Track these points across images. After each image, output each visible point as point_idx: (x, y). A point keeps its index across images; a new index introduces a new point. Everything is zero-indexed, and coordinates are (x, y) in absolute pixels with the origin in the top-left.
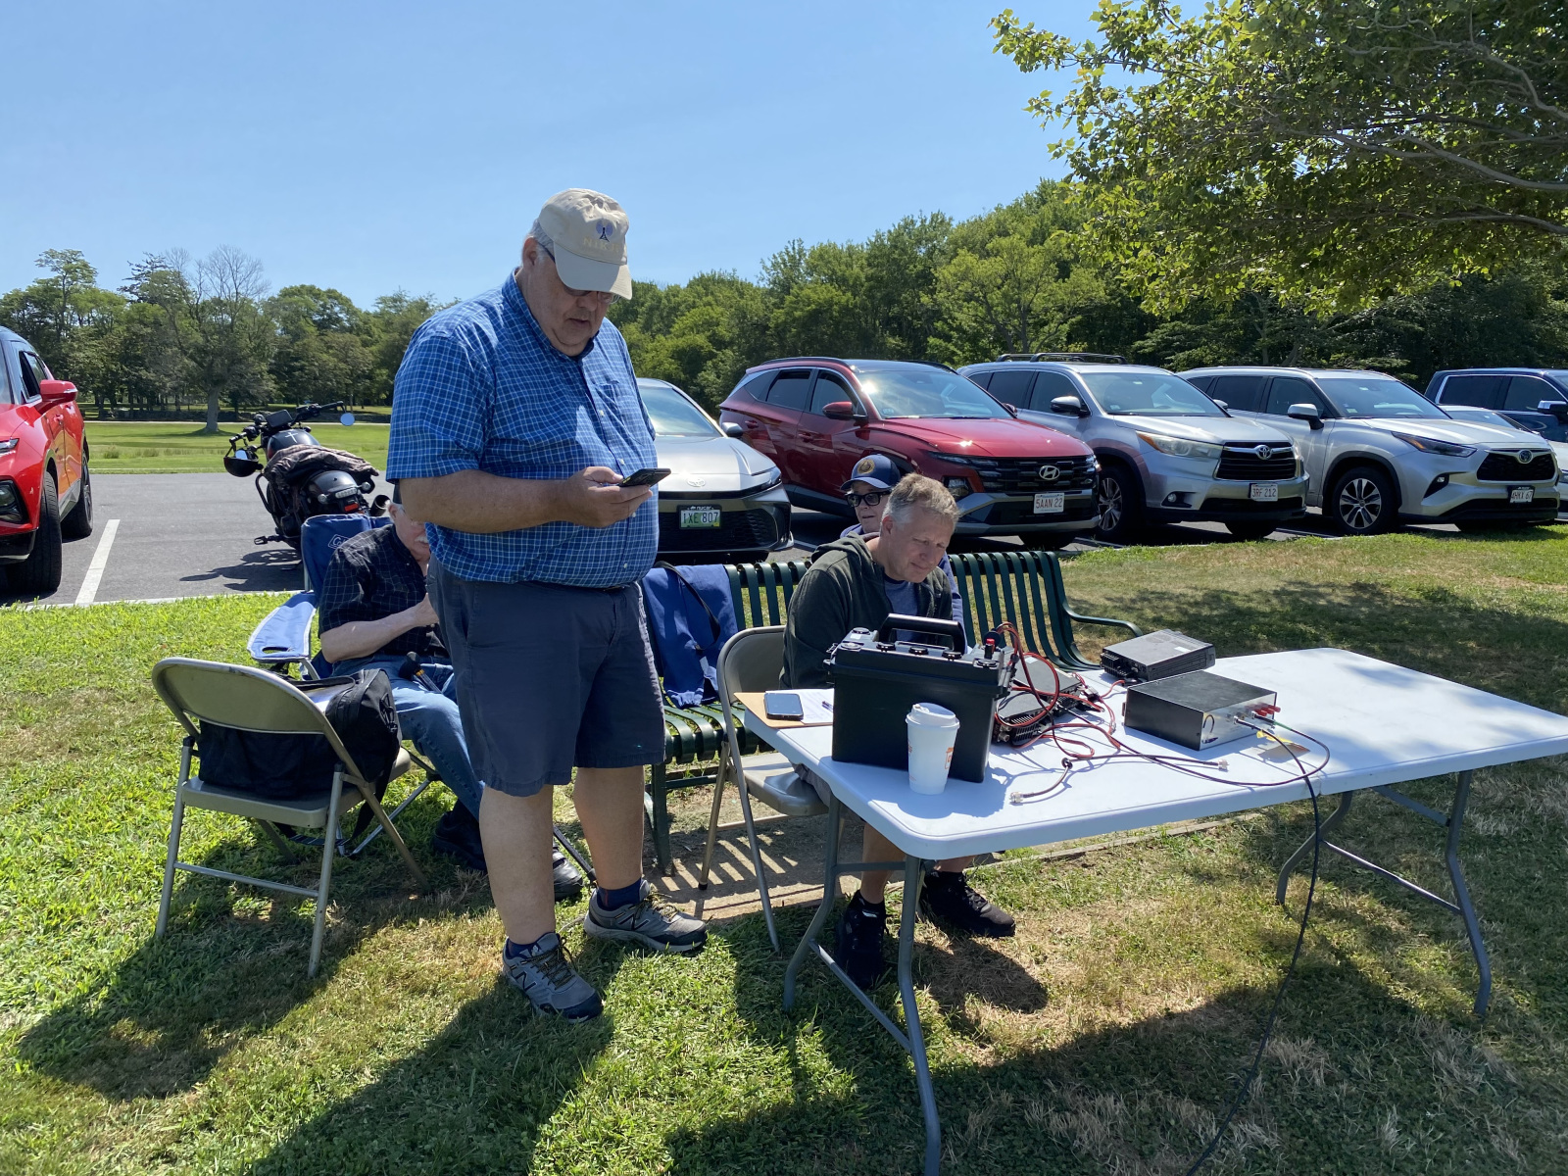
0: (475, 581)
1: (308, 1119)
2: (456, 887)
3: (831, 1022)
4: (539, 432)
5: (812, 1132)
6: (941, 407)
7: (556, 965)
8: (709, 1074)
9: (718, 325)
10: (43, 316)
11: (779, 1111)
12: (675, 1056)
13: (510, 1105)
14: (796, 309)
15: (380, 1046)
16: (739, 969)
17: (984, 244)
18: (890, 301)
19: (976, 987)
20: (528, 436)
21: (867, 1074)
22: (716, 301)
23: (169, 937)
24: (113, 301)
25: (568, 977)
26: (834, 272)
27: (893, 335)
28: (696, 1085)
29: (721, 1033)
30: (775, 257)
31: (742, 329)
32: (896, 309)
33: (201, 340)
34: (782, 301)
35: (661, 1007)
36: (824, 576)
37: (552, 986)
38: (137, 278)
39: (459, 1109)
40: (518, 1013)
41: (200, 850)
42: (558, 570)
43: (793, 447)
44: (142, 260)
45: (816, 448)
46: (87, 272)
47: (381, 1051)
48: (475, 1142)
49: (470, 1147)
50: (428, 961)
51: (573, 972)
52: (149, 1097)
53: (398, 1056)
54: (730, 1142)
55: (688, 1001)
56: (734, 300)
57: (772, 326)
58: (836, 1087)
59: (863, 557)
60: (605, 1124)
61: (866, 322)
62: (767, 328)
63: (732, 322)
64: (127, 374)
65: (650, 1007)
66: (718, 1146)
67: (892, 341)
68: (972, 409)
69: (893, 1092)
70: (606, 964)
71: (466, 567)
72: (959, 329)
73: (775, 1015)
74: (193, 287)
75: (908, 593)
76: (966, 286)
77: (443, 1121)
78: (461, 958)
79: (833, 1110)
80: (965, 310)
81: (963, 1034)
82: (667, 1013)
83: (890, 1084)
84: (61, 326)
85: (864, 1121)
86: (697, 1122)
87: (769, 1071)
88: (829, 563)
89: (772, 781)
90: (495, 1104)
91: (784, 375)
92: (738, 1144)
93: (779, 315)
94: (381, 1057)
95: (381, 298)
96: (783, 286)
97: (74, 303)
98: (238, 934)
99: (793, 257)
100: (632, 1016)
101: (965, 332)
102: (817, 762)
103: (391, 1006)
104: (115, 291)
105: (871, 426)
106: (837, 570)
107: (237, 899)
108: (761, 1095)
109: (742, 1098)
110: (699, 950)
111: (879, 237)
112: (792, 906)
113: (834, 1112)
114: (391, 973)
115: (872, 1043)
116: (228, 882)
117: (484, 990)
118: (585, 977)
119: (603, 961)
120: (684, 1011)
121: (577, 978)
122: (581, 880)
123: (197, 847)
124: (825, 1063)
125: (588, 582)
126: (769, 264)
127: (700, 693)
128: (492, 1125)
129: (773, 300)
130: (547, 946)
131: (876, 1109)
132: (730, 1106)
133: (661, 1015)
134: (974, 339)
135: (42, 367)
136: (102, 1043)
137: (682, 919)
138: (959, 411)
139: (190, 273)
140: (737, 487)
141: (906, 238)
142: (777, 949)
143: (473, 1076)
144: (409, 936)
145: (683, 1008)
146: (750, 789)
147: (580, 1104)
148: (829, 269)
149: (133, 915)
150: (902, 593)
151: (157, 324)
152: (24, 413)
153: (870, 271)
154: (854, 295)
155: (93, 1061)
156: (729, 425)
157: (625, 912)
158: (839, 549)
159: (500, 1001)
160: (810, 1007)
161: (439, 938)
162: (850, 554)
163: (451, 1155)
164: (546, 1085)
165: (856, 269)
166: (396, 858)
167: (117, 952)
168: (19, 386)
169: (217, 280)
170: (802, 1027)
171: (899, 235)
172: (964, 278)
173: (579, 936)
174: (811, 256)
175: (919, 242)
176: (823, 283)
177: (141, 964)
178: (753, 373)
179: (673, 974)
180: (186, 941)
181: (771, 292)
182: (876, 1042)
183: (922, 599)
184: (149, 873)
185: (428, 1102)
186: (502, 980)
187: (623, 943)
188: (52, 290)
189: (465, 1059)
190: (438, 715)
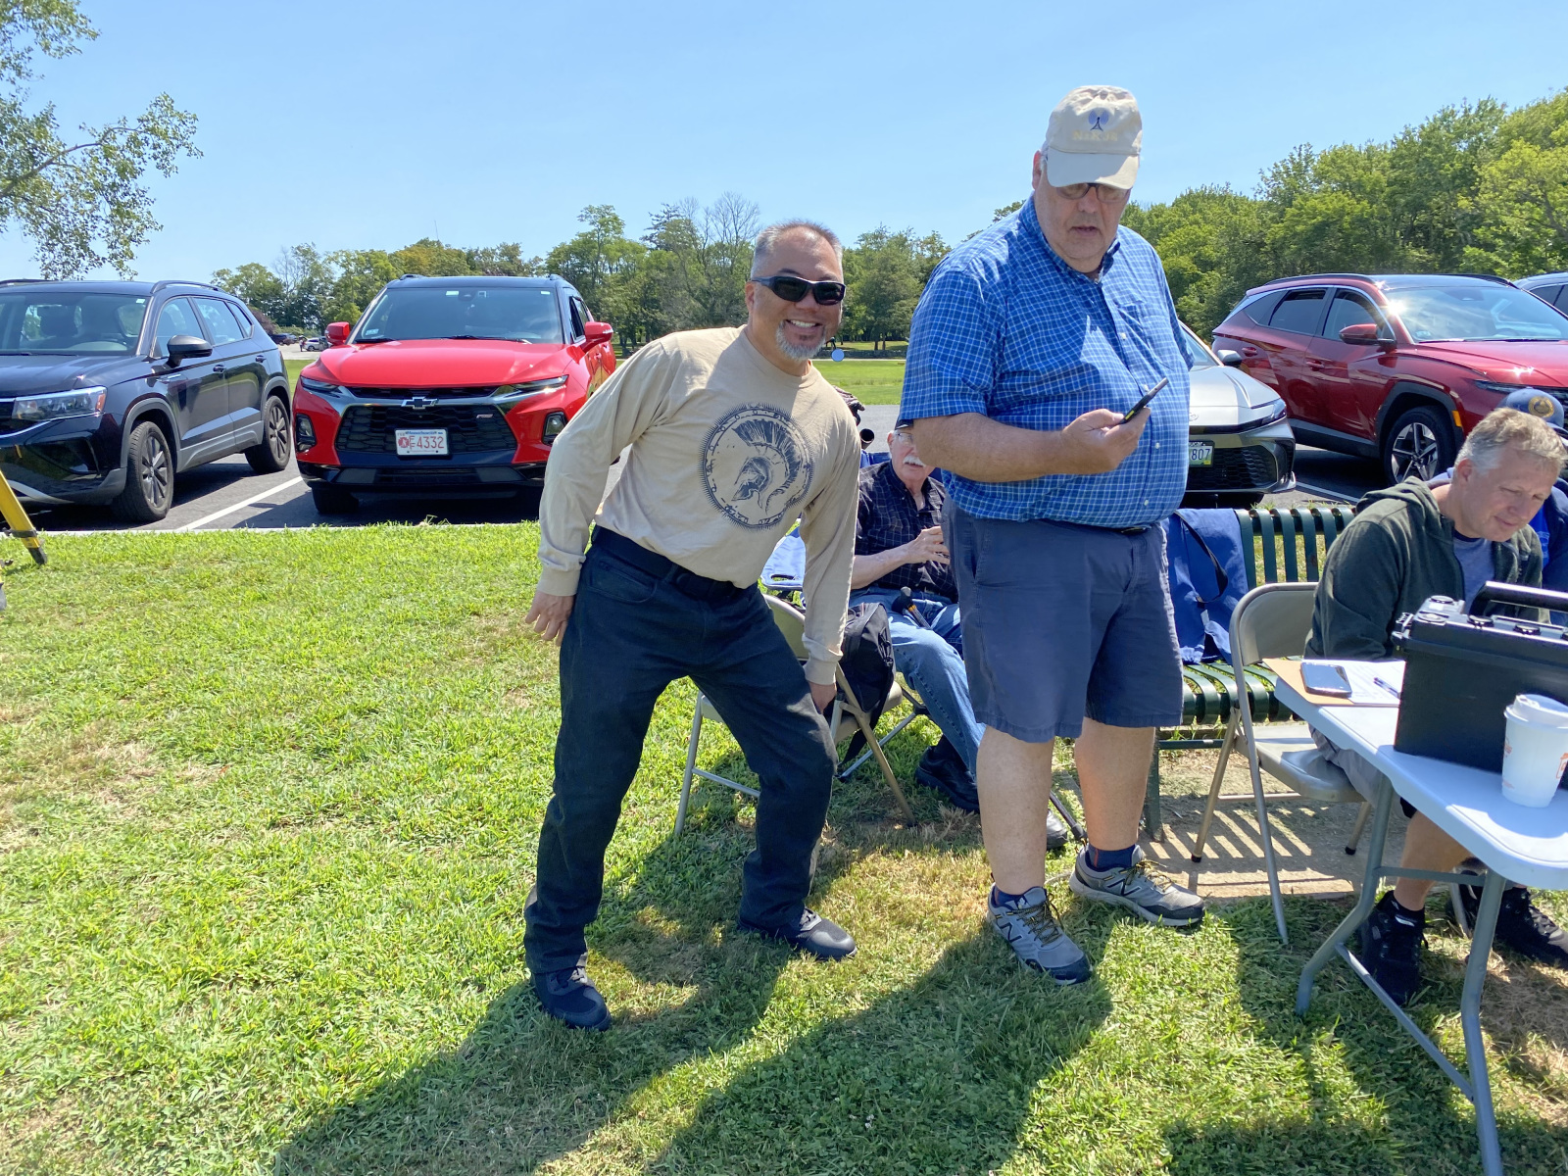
0: (985, 519)
1: (805, 1033)
2: (938, 820)
3: (1354, 1036)
4: (1052, 360)
5: (1333, 1159)
6: (1490, 327)
7: (1042, 921)
8: (1209, 1067)
9: (1205, 244)
10: (582, 265)
11: (1292, 1129)
12: (1170, 1040)
13: (996, 1059)
14: (1298, 223)
15: (870, 972)
16: (1243, 957)
17: (1547, 132)
18: (1416, 207)
19: (1543, 1027)
20: (1039, 365)
21: (1400, 1105)
22: (1204, 219)
23: (686, 835)
24: (636, 250)
25: (1055, 935)
26: (1348, 178)
27: (1417, 246)
28: (1195, 1078)
29: (1223, 1024)
30: (1276, 166)
31: (1232, 248)
32: (1422, 217)
33: (706, 282)
34: (1282, 214)
35: (1154, 983)
36: (1375, 530)
37: (1039, 942)
38: (656, 227)
39: (946, 1052)
40: (1003, 964)
41: (711, 757)
42: (1071, 507)
43: (1299, 377)
44: (660, 210)
45: (1325, 377)
46: (617, 224)
47: (870, 978)
48: (961, 1090)
49: (956, 1094)
50: (912, 895)
51: (1060, 930)
52: (669, 983)
53: (886, 987)
54: (1236, 1150)
55: (1184, 982)
56: (1225, 217)
57: (1268, 242)
58: (1363, 1112)
59: (1427, 509)
60: (1095, 1100)
61: (1384, 233)
62: (1263, 244)
63: (1222, 241)
64: (645, 316)
65: (1143, 982)
66: (1222, 1151)
67: (1416, 254)
68: (1535, 329)
69: (1434, 1133)
70: (1094, 927)
71: (977, 504)
72: (1508, 237)
73: (1285, 1016)
74: (701, 233)
75: (1484, 554)
76: (1520, 184)
77: (931, 1061)
78: (945, 896)
79: (1360, 1139)
80: (1517, 212)
81: (1526, 1080)
82: (1161, 992)
83: (1431, 1123)
84: (595, 274)
85: (1400, 1160)
86: (1196, 1120)
87: (1279, 1077)
88: (1383, 514)
89: (1294, 759)
90: (980, 1056)
91: (1292, 296)
92: (1247, 1155)
93: (1278, 230)
94: (871, 984)
95: (863, 235)
96: (1283, 199)
97: (606, 253)
98: (742, 841)
99: (1299, 164)
100: (1122, 989)
101: (1513, 239)
102: (1375, 751)
103: (879, 935)
104: (638, 241)
105: (1399, 351)
106: (1393, 523)
107: (741, 806)
108: (1271, 1105)
109: (1249, 1103)
110: (1195, 927)
111: (1407, 134)
112: (1303, 896)
113: (1360, 1142)
114: (879, 901)
115: (1407, 1070)
116: (734, 791)
117: (970, 934)
118: (1072, 936)
119: (1090, 923)
120: (1180, 993)
121: (1065, 937)
122: (1065, 835)
123: (708, 754)
124: (1349, 1082)
125: (1104, 520)
126: (1269, 175)
127: (1200, 649)
128: (978, 1076)
129: (1271, 214)
130: (1034, 900)
131: (1413, 1149)
132: (1235, 1108)
133: (1154, 991)
134: (1526, 247)
135: (585, 311)
136: (631, 925)
137: (1175, 891)
138: (1517, 333)
139: (699, 219)
140: (1234, 422)
141: (1443, 132)
142: (1285, 942)
143: (960, 1021)
144: (895, 866)
145: (1178, 988)
146: (1263, 762)
147: (1068, 1072)
148: (1342, 175)
149: (656, 810)
150: (1475, 553)
151: (670, 269)
152: (572, 351)
153: (1393, 174)
154: (1371, 203)
155: (624, 941)
156: (1225, 353)
157: (1116, 875)
158: (1396, 498)
159: (985, 947)
160: (1327, 1013)
161: (924, 873)
162: (1411, 504)
163: (939, 1097)
164: (1032, 1045)
165: (1376, 173)
166: (882, 786)
167: (643, 843)
168: (569, 329)
169: (721, 226)
170: (1319, 1035)
171: (1434, 129)
172: (1519, 173)
173: (1064, 893)
174: (1319, 162)
175: (1460, 136)
176: (1333, 192)
177: (663, 857)
178: (1254, 295)
179: (1166, 950)
180: (700, 842)
181: (1269, 206)
182: (1412, 1070)
183: (1501, 562)
184: (669, 773)
185: (916, 1038)
186: (986, 927)
187: (1112, 908)
188: (590, 242)
189: (951, 1002)
190: (930, 652)
